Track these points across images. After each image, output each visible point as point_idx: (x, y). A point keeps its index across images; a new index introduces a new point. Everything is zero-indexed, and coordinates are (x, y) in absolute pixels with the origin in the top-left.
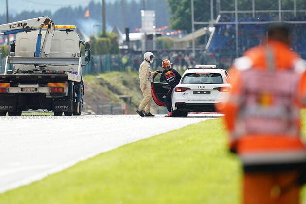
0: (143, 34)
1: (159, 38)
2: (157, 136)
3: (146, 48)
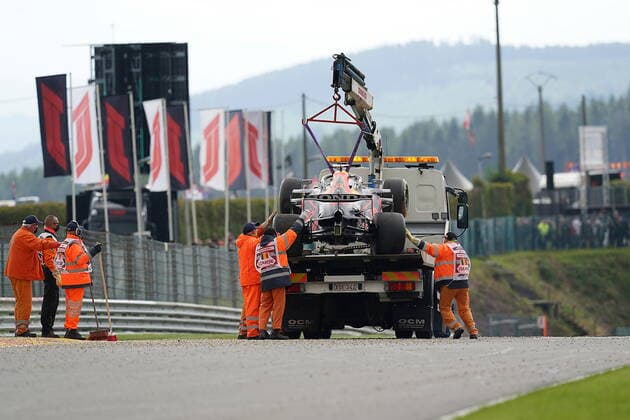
0: (584, 174)
1: (616, 182)
3: (588, 203)
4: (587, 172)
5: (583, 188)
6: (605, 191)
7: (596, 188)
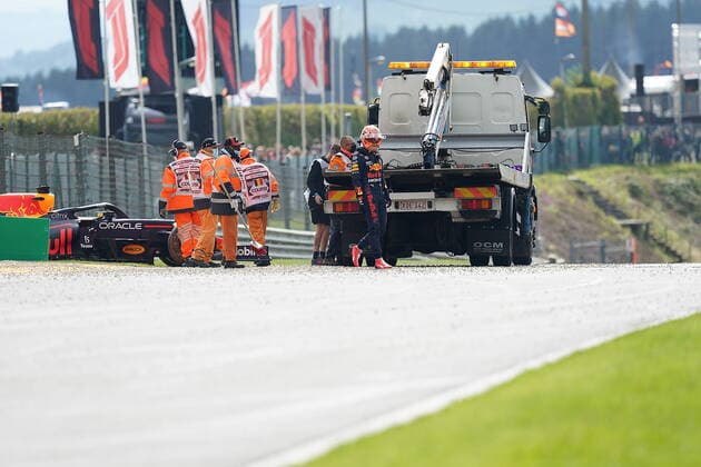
0: (677, 78)
3: (682, 111)
4: (682, 76)
5: (677, 95)
6: (700, 98)
7: (691, 94)
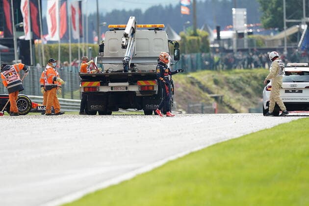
0: (235, 32)
2: (247, 135)
3: (237, 46)
4: (237, 31)
5: (235, 39)
6: (245, 41)
7: (241, 39)
